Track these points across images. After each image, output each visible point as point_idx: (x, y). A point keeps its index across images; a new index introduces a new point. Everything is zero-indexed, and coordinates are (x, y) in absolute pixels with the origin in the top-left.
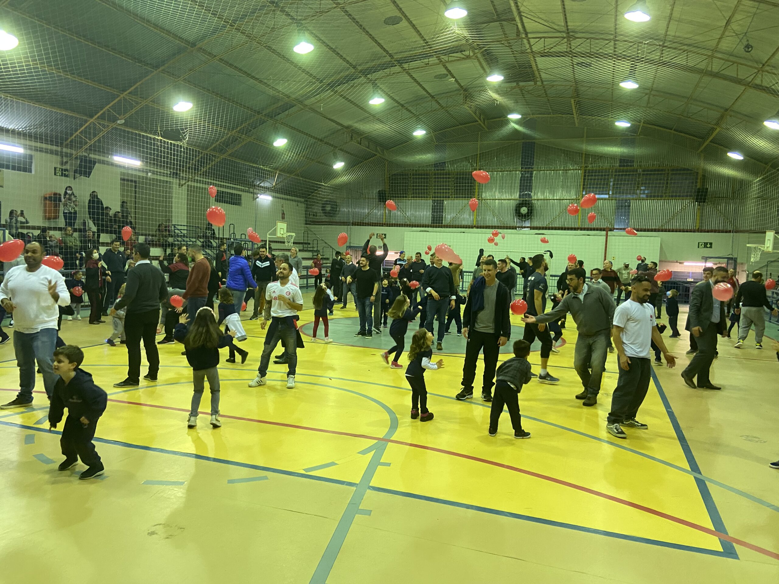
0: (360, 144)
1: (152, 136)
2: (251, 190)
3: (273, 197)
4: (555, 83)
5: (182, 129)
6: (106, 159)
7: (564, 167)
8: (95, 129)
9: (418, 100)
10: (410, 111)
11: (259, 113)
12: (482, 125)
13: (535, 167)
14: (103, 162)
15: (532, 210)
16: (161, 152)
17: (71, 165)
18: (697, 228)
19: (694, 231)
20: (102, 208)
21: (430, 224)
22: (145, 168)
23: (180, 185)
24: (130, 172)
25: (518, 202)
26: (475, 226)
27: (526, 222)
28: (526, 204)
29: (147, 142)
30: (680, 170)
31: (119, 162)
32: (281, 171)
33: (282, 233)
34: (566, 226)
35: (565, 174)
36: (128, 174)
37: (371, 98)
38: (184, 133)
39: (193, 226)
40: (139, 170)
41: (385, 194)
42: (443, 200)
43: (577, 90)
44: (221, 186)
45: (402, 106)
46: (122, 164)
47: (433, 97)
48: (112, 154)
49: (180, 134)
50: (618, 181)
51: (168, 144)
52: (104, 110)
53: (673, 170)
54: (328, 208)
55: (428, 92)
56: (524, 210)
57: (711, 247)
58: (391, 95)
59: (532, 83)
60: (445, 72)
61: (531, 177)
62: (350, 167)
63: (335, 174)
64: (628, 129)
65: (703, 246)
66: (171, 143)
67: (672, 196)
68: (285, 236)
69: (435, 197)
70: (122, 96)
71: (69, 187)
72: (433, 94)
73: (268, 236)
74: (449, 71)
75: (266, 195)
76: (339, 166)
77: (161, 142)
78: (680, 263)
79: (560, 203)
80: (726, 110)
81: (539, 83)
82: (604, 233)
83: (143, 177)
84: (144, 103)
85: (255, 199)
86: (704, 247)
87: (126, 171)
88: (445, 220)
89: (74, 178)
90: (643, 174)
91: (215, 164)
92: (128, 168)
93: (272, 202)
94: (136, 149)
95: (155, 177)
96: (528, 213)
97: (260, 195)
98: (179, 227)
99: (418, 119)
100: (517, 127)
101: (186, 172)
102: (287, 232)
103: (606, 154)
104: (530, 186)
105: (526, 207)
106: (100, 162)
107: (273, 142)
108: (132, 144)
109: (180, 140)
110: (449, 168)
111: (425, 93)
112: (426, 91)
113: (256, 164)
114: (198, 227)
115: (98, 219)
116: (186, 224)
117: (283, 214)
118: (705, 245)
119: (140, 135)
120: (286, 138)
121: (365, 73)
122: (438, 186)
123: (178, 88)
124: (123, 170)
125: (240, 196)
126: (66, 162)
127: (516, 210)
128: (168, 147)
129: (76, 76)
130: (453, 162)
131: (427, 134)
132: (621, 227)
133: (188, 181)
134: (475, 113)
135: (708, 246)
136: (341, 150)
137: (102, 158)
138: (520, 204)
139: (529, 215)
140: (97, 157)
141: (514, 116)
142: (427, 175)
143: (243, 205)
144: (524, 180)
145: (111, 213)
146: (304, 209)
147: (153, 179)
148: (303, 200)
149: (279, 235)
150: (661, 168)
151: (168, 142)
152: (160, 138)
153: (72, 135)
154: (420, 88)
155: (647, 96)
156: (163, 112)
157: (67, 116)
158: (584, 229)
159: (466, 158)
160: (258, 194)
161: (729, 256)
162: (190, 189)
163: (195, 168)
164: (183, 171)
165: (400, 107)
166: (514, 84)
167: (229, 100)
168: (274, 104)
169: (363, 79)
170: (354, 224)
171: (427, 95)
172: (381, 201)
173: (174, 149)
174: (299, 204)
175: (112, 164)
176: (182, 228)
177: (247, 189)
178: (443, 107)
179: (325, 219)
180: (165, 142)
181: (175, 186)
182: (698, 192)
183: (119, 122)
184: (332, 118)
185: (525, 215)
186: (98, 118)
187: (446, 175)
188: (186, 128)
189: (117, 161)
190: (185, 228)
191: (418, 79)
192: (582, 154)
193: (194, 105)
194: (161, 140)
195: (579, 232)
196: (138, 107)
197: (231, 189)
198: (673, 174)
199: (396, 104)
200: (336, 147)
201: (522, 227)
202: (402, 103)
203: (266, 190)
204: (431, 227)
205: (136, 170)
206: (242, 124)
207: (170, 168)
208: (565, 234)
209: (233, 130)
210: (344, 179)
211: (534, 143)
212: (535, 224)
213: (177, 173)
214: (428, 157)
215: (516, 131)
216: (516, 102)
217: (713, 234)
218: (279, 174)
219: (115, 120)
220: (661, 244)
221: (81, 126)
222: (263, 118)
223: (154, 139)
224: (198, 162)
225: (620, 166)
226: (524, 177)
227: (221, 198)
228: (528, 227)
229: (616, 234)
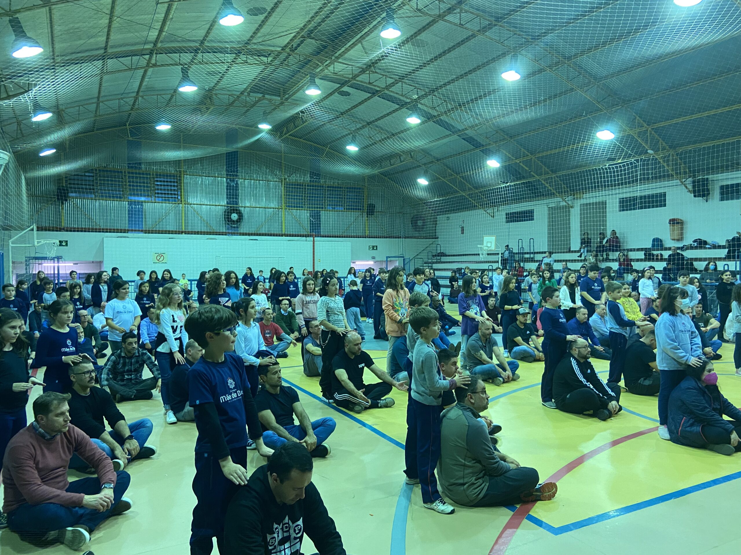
7: (265, 178)
13: (239, 174)
15: (241, 216)
18: (367, 234)
19: (365, 237)
21: (127, 228)
25: (226, 208)
26: (182, 232)
27: (236, 228)
28: (234, 210)
34: (271, 232)
35: (267, 184)
42: (142, 203)
50: (310, 194)
61: (237, 184)
65: (372, 248)
67: (349, 209)
82: (312, 238)
88: (146, 224)
90: (328, 190)
96: (238, 219)
105: (235, 213)
127: (226, 216)
138: (228, 210)
139: (239, 222)
142: (119, 173)
144: (230, 187)
150: (339, 186)
158: (288, 235)
172: (58, 203)
182: (369, 207)
185: (235, 222)
187: (143, 175)
195: (284, 238)
201: (234, 234)
204: (129, 232)
211: (237, 152)
217: (377, 239)
225: (311, 181)
226: (230, 184)
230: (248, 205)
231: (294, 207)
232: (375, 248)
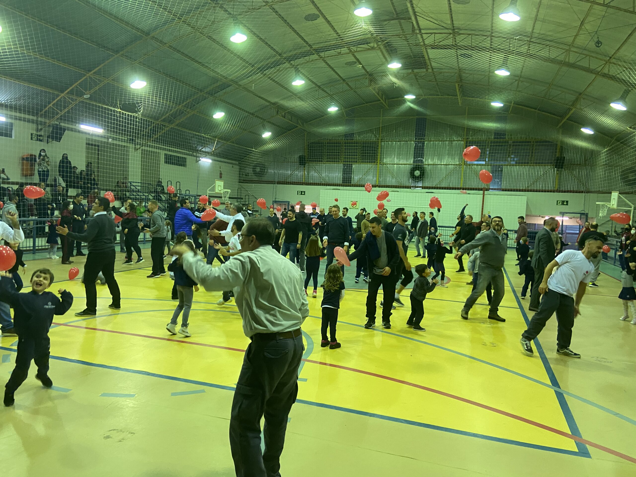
0: (285, 117)
1: (113, 109)
2: (195, 154)
3: (213, 160)
4: (442, 71)
5: (138, 103)
6: (74, 127)
7: (450, 139)
8: (65, 102)
9: (331, 82)
10: (325, 91)
11: (201, 91)
12: (384, 103)
13: (426, 138)
14: (72, 130)
15: (423, 173)
16: (120, 122)
17: (45, 131)
18: (556, 189)
19: (554, 192)
20: (71, 167)
21: (341, 183)
22: (106, 134)
23: (136, 149)
24: (94, 138)
25: (412, 166)
26: (377, 186)
27: (419, 183)
28: (419, 168)
29: (108, 114)
30: (543, 142)
31: (84, 129)
32: (219, 138)
33: (220, 189)
34: (451, 186)
35: (450, 144)
36: (92, 140)
37: (293, 80)
38: (139, 106)
39: (146, 183)
40: (102, 137)
41: (305, 158)
42: (352, 164)
43: (460, 76)
44: (170, 150)
45: (319, 87)
46: (87, 131)
47: (344, 80)
48: (79, 123)
49: (136, 107)
50: (493, 150)
51: (125, 115)
52: (73, 86)
53: (537, 142)
54: (258, 169)
55: (340, 76)
56: (417, 173)
57: (567, 204)
58: (310, 78)
59: (425, 70)
60: (355, 60)
61: (423, 146)
62: (276, 136)
63: (264, 142)
64: (501, 108)
66: (128, 115)
67: (536, 163)
68: (222, 192)
69: (345, 162)
70: (88, 75)
71: (43, 150)
72: (344, 78)
73: (208, 192)
74: (358, 60)
75: (207, 158)
76: (267, 135)
77: (120, 114)
78: (542, 217)
79: (446, 168)
80: (580, 94)
81: (430, 70)
82: (482, 192)
83: (105, 142)
84: (106, 82)
85: (197, 161)
86: (562, 204)
87: (90, 137)
88: (353, 180)
89: (48, 143)
90: (513, 145)
91: (164, 133)
92: (92, 135)
93: (212, 164)
94: (99, 119)
95: (115, 142)
96: (420, 175)
97: (202, 158)
98: (134, 184)
99: (332, 98)
100: (412, 105)
101: (140, 138)
102: (224, 188)
103: (484, 128)
104: (422, 153)
105: (419, 170)
106: (68, 129)
107: (213, 115)
108: (96, 115)
109: (136, 112)
110: (357, 138)
111: (338, 77)
112: (338, 75)
113: (198, 132)
114: (150, 184)
115: (67, 176)
116: (140, 182)
117: (221, 174)
118: (563, 202)
119: (102, 108)
120: (224, 112)
121: (289, 59)
122: (347, 153)
123: (134, 69)
124: (88, 137)
125: (185, 158)
126: (41, 129)
127: (411, 173)
128: (125, 118)
129: (49, 58)
130: (360, 134)
131: (338, 110)
132: (495, 188)
133: (142, 146)
134: (378, 94)
135: (565, 203)
136: (269, 122)
137: (70, 126)
138: (414, 168)
139: (421, 177)
140: (67, 125)
141: (410, 97)
142: (339, 144)
143: (188, 167)
144: (418, 149)
145: (78, 171)
146: (238, 170)
147: (113, 144)
148: (237, 163)
149: (217, 191)
150: (527, 140)
151: (125, 114)
152: (119, 110)
153: (45, 106)
154: (334, 73)
155: (517, 82)
156: (122, 89)
157: (41, 91)
158: (466, 189)
159: (370, 130)
160: (200, 157)
161: (582, 212)
162: (143, 153)
163: (148, 135)
164: (138, 138)
165: (317, 88)
166: (410, 71)
167: (177, 80)
168: (214, 83)
169: (287, 65)
170: (279, 183)
171: (339, 78)
172: (301, 164)
173: (131, 120)
174: (234, 166)
175: (79, 132)
176: (137, 184)
177: (191, 153)
178: (352, 88)
179: (255, 178)
180: (123, 113)
181: (131, 150)
182: (557, 160)
183: (85, 96)
184: (262, 96)
185: (418, 177)
186: (68, 93)
187: (354, 144)
188: (141, 103)
189: (82, 129)
190: (140, 184)
191: (331, 65)
192: (465, 128)
193: (147, 83)
194: (120, 112)
195: (461, 191)
196: (102, 85)
197: (177, 152)
198: (536, 145)
199: (314, 86)
200: (264, 120)
201: (416, 187)
202: (319, 84)
203: (207, 154)
204: (342, 186)
205: (98, 136)
206: (187, 99)
207: (127, 135)
208: (450, 192)
209: (180, 105)
210: (271, 146)
211: (426, 119)
212: (427, 185)
213: (133, 140)
214: (339, 129)
215: (411, 108)
216: (411, 85)
217: (569, 194)
218: (218, 141)
219: (82, 94)
220: (527, 202)
221: (54, 99)
222: (205, 95)
223: (114, 111)
224: (151, 130)
225: (495, 138)
226: (418, 146)
227: (169, 160)
228: (420, 187)
229: (491, 193)
230: (430, 162)
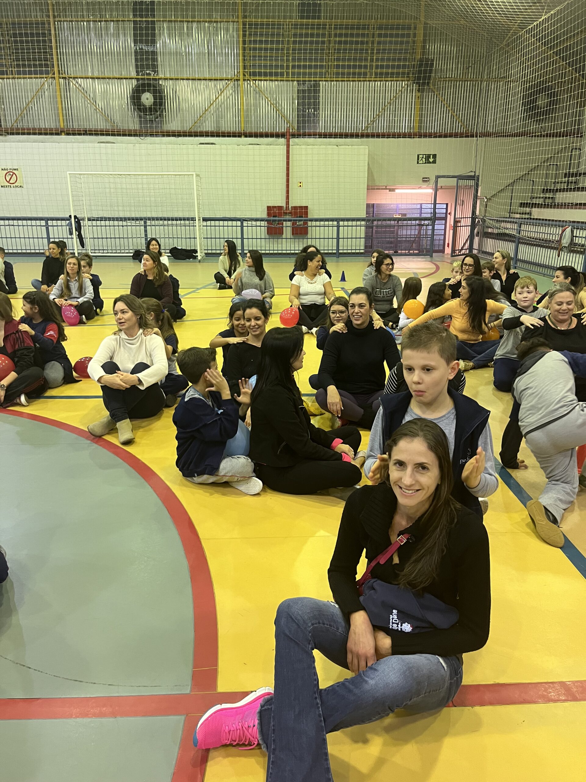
7: (208, 17)
13: (157, 14)
15: (161, 98)
18: (415, 130)
19: (411, 136)
25: (135, 82)
26: (63, 131)
27: (154, 123)
28: (149, 86)
35: (210, 28)
53: (380, 28)
56: (147, 98)
57: (434, 162)
65: (424, 160)
67: (380, 75)
78: (390, 190)
82: (283, 140)
86: (426, 162)
88: (5, 120)
96: (155, 104)
105: (150, 91)
118: (428, 157)
127: (134, 98)
132: (306, 131)
138: (139, 87)
139: (157, 109)
158: (250, 135)
182: (419, 67)
185: (150, 109)
195: (243, 139)
198: (379, 35)
212: (170, 126)
217: (437, 140)
220: (368, 159)
225: (300, 17)
229: (301, 142)
230: (172, 73)
231: (265, 74)
232: (431, 159)
